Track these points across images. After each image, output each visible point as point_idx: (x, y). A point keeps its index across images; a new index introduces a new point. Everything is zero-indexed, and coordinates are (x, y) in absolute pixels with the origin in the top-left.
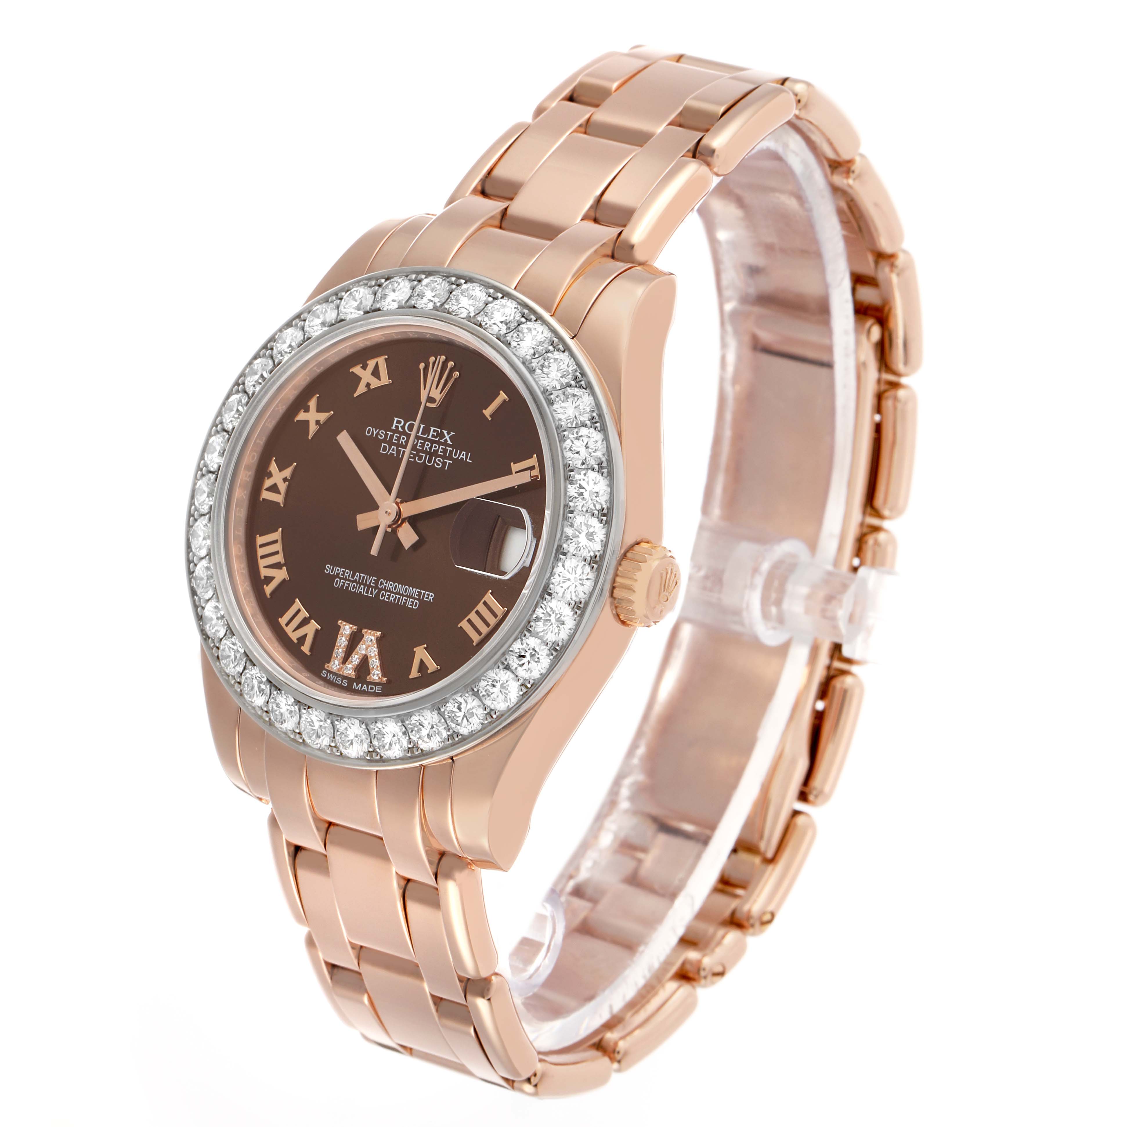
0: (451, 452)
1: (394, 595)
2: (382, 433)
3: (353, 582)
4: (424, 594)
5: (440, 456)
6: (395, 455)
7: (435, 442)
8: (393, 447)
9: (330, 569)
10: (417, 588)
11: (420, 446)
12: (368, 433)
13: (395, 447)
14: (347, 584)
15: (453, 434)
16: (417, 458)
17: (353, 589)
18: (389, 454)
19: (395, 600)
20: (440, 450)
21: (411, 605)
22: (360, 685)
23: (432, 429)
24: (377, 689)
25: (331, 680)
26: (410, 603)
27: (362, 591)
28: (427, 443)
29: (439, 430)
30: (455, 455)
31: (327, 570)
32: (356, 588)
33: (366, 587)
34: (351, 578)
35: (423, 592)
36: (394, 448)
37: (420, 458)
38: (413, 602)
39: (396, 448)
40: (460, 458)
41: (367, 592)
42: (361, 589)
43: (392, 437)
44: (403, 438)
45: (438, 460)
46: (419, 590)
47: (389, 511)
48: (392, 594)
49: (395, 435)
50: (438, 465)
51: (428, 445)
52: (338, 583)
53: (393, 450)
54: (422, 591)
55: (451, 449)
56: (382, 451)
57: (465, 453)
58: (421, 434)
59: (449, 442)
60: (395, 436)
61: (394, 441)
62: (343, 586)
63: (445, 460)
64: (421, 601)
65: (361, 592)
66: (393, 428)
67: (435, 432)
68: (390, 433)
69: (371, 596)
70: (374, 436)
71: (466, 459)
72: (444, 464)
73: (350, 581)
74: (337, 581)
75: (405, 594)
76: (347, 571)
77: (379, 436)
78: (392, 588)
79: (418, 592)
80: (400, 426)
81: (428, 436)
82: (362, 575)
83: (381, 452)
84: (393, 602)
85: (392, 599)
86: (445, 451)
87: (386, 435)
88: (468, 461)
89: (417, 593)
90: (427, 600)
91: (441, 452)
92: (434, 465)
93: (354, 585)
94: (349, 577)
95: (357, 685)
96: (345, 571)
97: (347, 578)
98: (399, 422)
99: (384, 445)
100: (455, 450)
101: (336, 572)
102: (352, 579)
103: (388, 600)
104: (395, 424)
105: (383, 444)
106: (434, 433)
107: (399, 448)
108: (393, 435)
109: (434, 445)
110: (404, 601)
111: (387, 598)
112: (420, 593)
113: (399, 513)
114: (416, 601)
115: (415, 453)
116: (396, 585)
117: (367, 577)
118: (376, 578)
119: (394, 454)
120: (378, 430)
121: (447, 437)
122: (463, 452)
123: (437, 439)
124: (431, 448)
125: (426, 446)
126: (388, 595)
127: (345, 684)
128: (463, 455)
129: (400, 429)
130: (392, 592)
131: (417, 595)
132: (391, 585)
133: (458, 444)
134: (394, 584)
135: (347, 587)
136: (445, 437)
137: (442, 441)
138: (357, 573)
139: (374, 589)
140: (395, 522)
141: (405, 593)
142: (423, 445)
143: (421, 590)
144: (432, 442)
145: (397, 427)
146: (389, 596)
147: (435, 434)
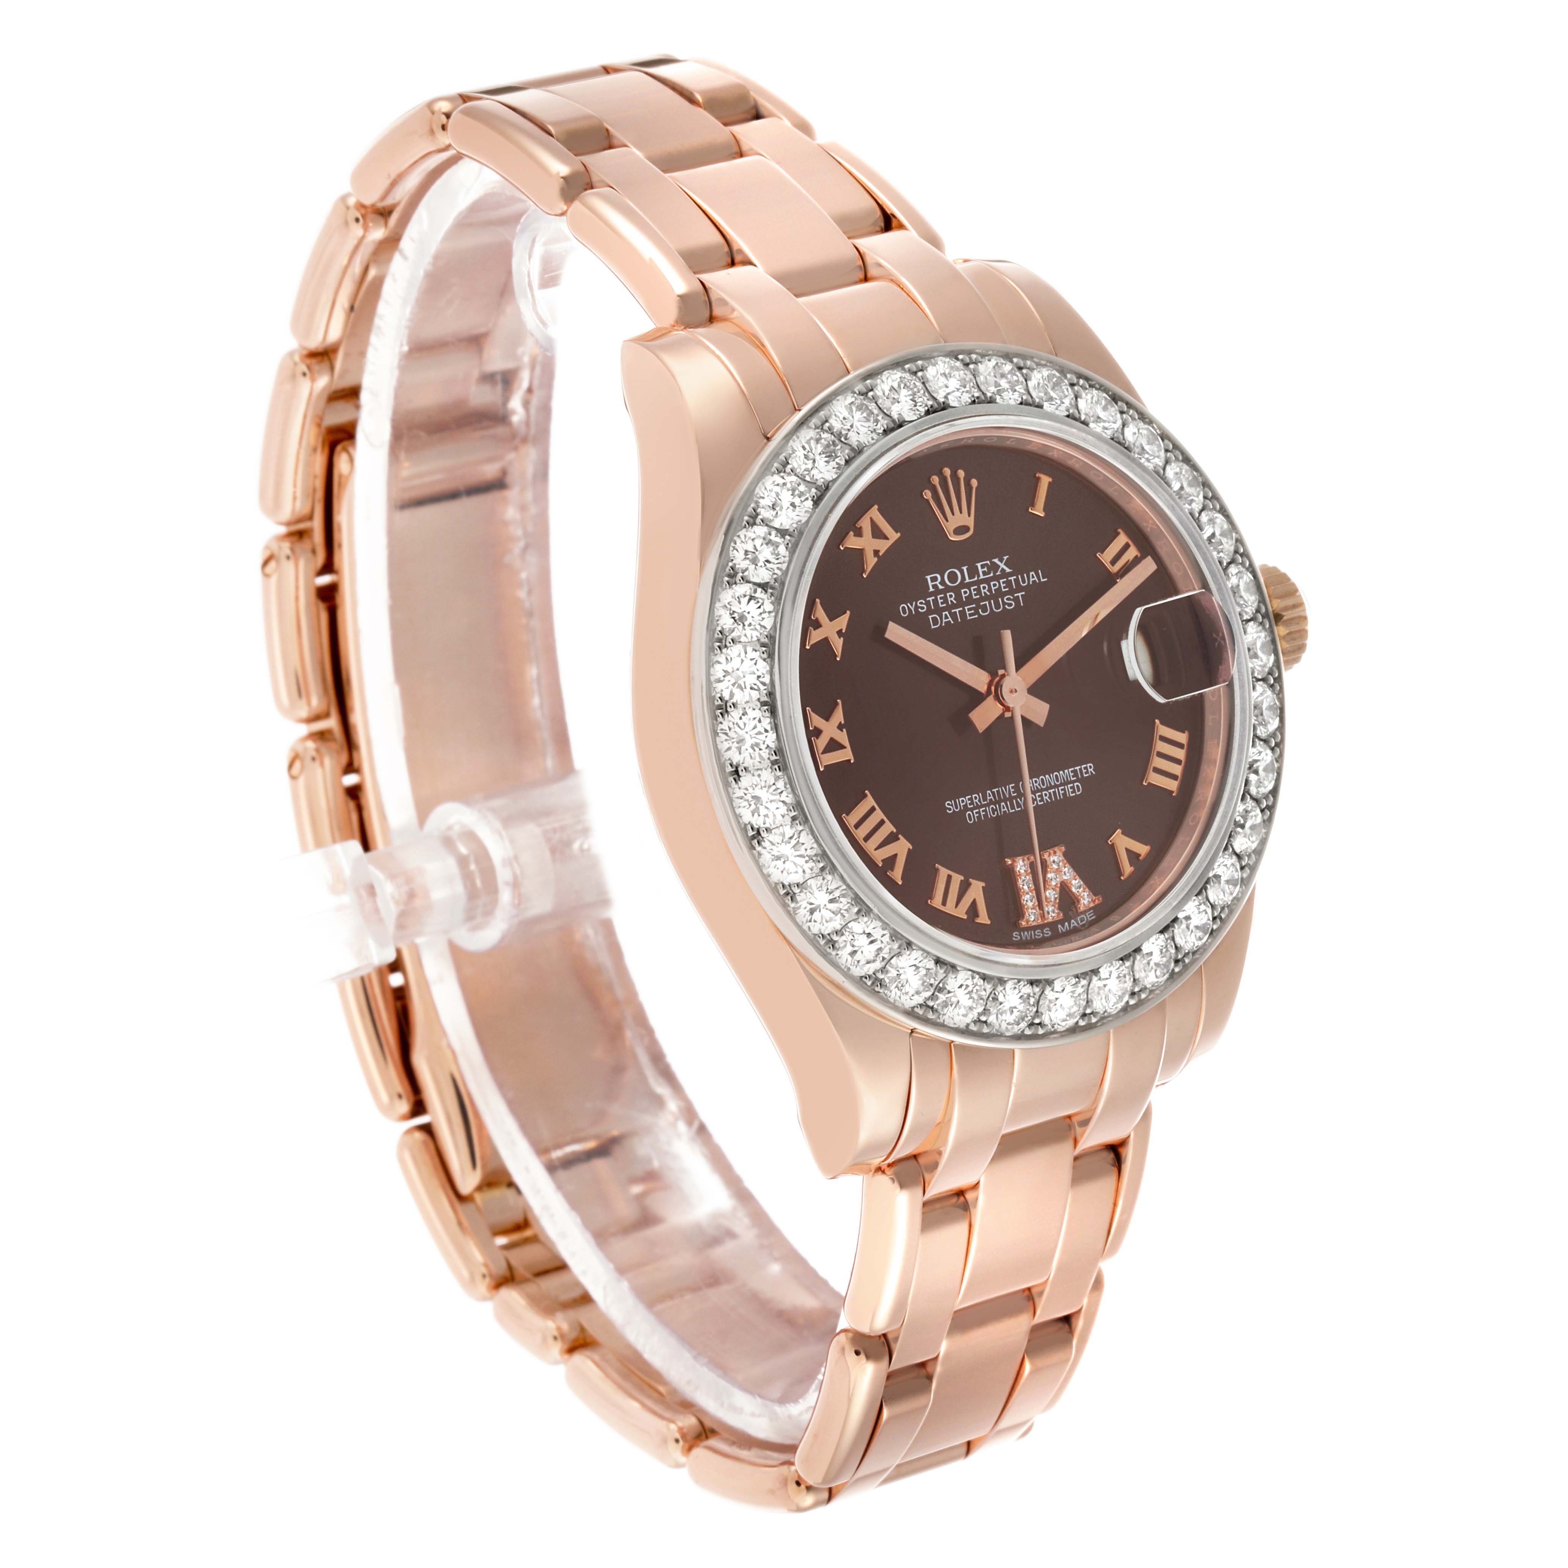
0: (1017, 580)
1: (1046, 792)
2: (921, 603)
3: (988, 805)
4: (1080, 769)
5: (1006, 593)
6: (952, 622)
7: (992, 579)
8: (944, 613)
9: (952, 805)
10: (1068, 769)
11: (976, 595)
12: (904, 612)
13: (947, 613)
14: (983, 811)
15: (1007, 558)
16: (980, 610)
17: (994, 814)
18: (943, 624)
19: (1050, 797)
20: (1002, 585)
21: (1074, 792)
22: (1066, 924)
23: (979, 565)
24: (1088, 916)
25: (1029, 938)
26: (1071, 790)
27: (1006, 809)
28: (981, 586)
29: (988, 562)
30: (1024, 582)
31: (950, 809)
32: (996, 810)
33: (1008, 803)
34: (984, 801)
35: (1078, 768)
36: (946, 615)
37: (984, 609)
38: (1072, 788)
39: (949, 613)
40: (1031, 583)
41: (1013, 808)
42: (1004, 808)
43: (935, 601)
44: (951, 596)
45: (1007, 599)
46: (1072, 769)
47: (1015, 695)
48: (1044, 793)
49: (939, 597)
50: (1010, 605)
51: (984, 588)
52: (972, 817)
53: (946, 617)
54: (1076, 768)
55: (1015, 577)
56: (934, 625)
57: (1033, 573)
58: (970, 579)
59: (1008, 570)
60: (939, 599)
61: (941, 606)
62: (979, 817)
63: (1015, 595)
64: (1082, 780)
65: (1005, 811)
66: (931, 589)
67: (984, 568)
68: (931, 599)
69: (1020, 809)
70: (914, 613)
71: (1039, 579)
72: (1016, 599)
73: (985, 806)
74: (969, 814)
75: (1058, 783)
76: (974, 796)
77: (920, 610)
78: (1039, 785)
79: (1072, 772)
80: (937, 583)
81: (979, 576)
82: (995, 790)
83: (933, 627)
84: (1049, 801)
85: (1047, 798)
86: (1008, 584)
87: (927, 604)
88: (1042, 580)
89: (1071, 774)
90: (1087, 775)
91: (1005, 588)
92: (1006, 608)
93: (992, 808)
94: (980, 802)
95: (1063, 926)
96: (972, 797)
97: (979, 804)
98: (934, 579)
99: (932, 618)
100: (1019, 576)
101: (962, 804)
102: (986, 802)
103: (1042, 803)
104: (930, 584)
105: (930, 617)
106: (983, 570)
107: (953, 611)
108: (936, 599)
109: (992, 583)
110: (1061, 792)
111: (1040, 801)
112: (1075, 772)
113: (999, 698)
114: (1075, 784)
115: (974, 606)
116: (1042, 779)
117: (1002, 789)
118: (1013, 785)
119: (950, 621)
120: (914, 603)
121: (1002, 565)
122: (1031, 573)
123: (992, 575)
124: (990, 590)
125: (983, 591)
126: (1039, 796)
127: (1048, 932)
128: (1033, 577)
129: (941, 587)
130: (1042, 790)
131: (1073, 777)
132: (1036, 782)
133: (1018, 568)
134: (1039, 779)
135: (986, 816)
136: (999, 566)
137: (998, 573)
138: (988, 792)
139: (1018, 800)
140: (999, 686)
141: (1058, 781)
142: (978, 591)
143: (1074, 767)
144: (987, 581)
145: (935, 586)
146: (1041, 796)
147: (985, 569)
